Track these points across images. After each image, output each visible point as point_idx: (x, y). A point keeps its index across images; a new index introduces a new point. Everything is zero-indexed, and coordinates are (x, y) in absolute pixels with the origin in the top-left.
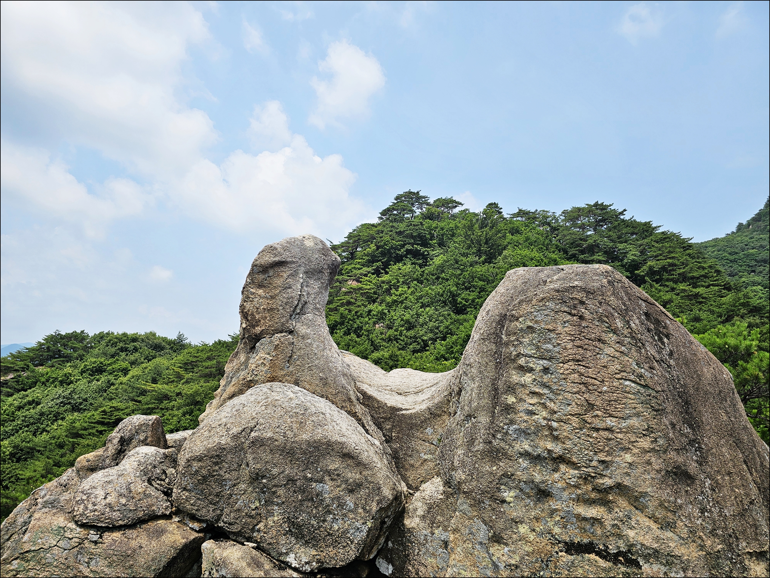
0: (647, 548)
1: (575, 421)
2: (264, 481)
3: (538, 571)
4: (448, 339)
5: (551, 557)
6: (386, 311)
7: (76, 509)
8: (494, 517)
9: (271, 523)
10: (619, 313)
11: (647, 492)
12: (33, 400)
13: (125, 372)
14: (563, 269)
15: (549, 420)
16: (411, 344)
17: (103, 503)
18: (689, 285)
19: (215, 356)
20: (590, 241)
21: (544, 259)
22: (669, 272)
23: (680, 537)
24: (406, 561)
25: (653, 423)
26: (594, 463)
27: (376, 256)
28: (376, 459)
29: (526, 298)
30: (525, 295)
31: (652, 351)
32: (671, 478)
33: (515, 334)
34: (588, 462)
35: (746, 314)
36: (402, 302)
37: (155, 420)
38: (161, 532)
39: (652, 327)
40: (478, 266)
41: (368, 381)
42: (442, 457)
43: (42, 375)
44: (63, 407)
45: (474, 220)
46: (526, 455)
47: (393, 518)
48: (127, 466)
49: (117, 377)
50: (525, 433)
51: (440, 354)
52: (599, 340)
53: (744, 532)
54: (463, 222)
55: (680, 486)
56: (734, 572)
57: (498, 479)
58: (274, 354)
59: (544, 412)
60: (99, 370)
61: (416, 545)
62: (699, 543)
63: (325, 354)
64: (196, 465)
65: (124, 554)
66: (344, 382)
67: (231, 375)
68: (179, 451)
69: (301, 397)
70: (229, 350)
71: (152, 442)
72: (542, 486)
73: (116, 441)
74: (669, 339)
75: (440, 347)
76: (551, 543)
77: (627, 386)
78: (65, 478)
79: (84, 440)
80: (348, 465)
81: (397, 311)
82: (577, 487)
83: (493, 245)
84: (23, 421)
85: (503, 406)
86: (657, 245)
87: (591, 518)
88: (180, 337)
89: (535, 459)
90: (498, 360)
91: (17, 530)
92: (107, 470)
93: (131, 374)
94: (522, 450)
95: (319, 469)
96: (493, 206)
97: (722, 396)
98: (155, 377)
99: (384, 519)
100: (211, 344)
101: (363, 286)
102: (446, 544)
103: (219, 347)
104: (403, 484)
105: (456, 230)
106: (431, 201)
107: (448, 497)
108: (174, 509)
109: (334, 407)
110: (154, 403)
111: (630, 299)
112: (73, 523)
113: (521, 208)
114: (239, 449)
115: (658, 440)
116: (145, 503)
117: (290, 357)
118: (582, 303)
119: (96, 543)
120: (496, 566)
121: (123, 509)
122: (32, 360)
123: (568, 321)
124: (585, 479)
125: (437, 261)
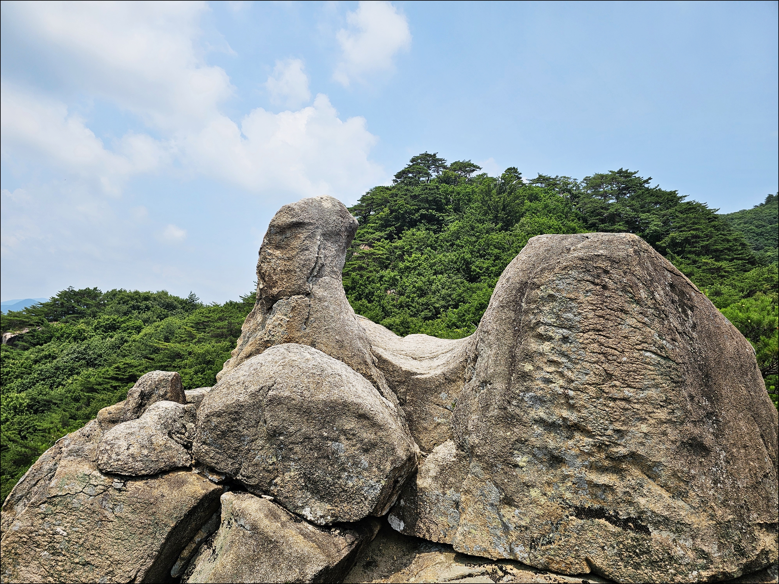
0: (657, 515)
1: (592, 391)
2: (281, 438)
3: (547, 533)
4: (460, 307)
5: (561, 520)
6: (398, 277)
7: (100, 458)
8: (506, 481)
9: (287, 478)
10: (643, 284)
11: (660, 462)
12: (50, 355)
13: (139, 329)
14: (587, 237)
15: (566, 389)
16: (422, 311)
17: (126, 453)
18: (712, 258)
19: (226, 317)
20: (612, 210)
21: (562, 227)
22: (692, 244)
23: (691, 506)
24: (417, 519)
25: (671, 395)
26: (609, 432)
27: (389, 221)
28: (390, 420)
29: (548, 266)
30: (547, 263)
31: (675, 323)
32: (686, 449)
33: (535, 302)
34: (603, 431)
35: (769, 290)
36: (415, 269)
37: (174, 376)
38: (182, 483)
39: (676, 298)
40: (494, 233)
41: (383, 345)
42: (456, 421)
43: (57, 331)
44: (78, 362)
45: (492, 186)
46: (540, 422)
47: (406, 478)
48: (148, 419)
49: (130, 335)
50: (541, 400)
51: (452, 322)
52: (622, 311)
53: (755, 504)
54: (481, 187)
55: (694, 457)
56: (743, 541)
57: (512, 444)
58: (291, 315)
59: (561, 381)
60: (112, 327)
61: (428, 504)
62: (710, 512)
63: (342, 317)
64: (215, 420)
65: (147, 501)
66: (360, 345)
67: (247, 335)
68: (198, 407)
69: (318, 359)
70: (240, 311)
71: (171, 397)
72: (556, 453)
73: (136, 395)
74: (693, 312)
75: (452, 315)
76: (562, 507)
77: (647, 357)
78: (87, 429)
79: (99, 395)
80: (364, 426)
81: (409, 277)
82: (590, 454)
83: (510, 212)
84: (38, 374)
85: (519, 373)
86: (681, 216)
87: (603, 484)
88: (192, 297)
89: (550, 426)
90: (517, 328)
91: (43, 476)
92: (129, 422)
93: (143, 332)
94: (537, 417)
95: (335, 429)
96: (512, 172)
97: (743, 370)
98: (168, 336)
99: (397, 478)
100: (222, 305)
101: (376, 251)
102: (457, 504)
103: (230, 308)
104: (416, 446)
105: (472, 194)
106: (448, 164)
107: (460, 460)
108: (194, 461)
109: (349, 369)
110: (167, 361)
111: (655, 270)
112: (97, 471)
113: (541, 174)
114: (257, 406)
115: (675, 411)
116: (166, 455)
117: (307, 319)
118: (606, 272)
119: (120, 490)
120: (506, 528)
121: (145, 459)
122: (47, 315)
123: (590, 291)
124: (599, 446)
125: (453, 227)
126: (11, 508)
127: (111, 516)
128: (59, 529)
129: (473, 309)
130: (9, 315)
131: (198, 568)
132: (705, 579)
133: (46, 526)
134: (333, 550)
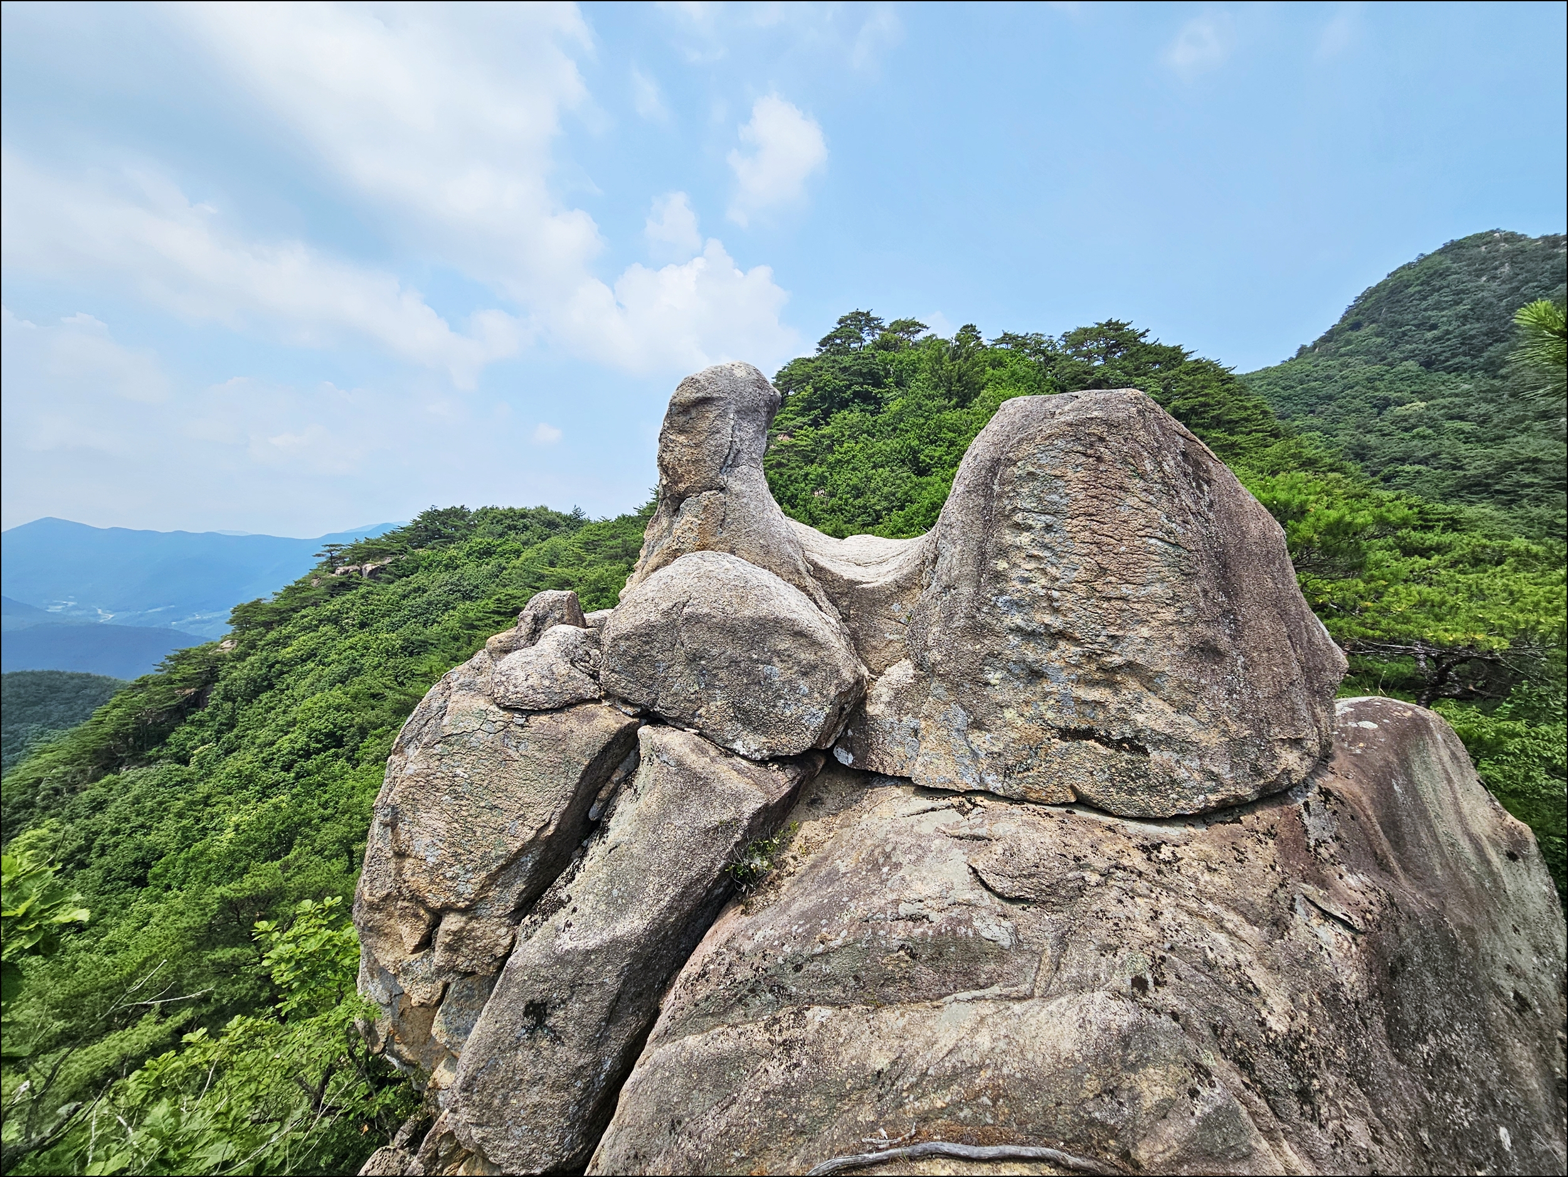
0: (1158, 734)
1: (1081, 590)
2: (703, 662)
3: (1025, 758)
4: (907, 509)
5: (1042, 744)
6: (827, 474)
7: (496, 691)
8: (975, 702)
9: (714, 709)
10: (1149, 452)
11: (1164, 672)
12: (419, 587)
13: (518, 553)
14: (1077, 397)
15: (1049, 589)
17: (525, 684)
18: (1225, 431)
19: (620, 533)
20: (1098, 375)
23: (1200, 722)
24: (869, 751)
25: (1180, 590)
26: (1101, 639)
27: (813, 402)
28: (833, 638)
29: (1027, 436)
30: (1026, 432)
31: (1188, 501)
32: (1195, 655)
33: (1011, 482)
34: (1094, 638)
36: (848, 462)
37: (570, 596)
38: (592, 717)
39: (1190, 470)
40: (947, 412)
41: (818, 550)
42: (913, 636)
43: (424, 559)
44: (452, 594)
45: (944, 350)
46: (1017, 630)
47: (854, 704)
48: (546, 646)
49: (508, 561)
50: (1018, 605)
52: (1121, 488)
53: (1278, 717)
54: (929, 352)
55: (1206, 664)
56: (1261, 760)
57: (982, 659)
58: (703, 517)
59: (1043, 580)
60: (488, 552)
61: (881, 734)
62: (1222, 728)
63: (766, 516)
64: (623, 644)
65: (554, 738)
66: (790, 550)
67: (651, 545)
68: (601, 631)
69: (740, 568)
70: (635, 526)
71: (570, 620)
72: (1036, 666)
73: (529, 619)
74: (1210, 487)
75: (897, 517)
76: (1042, 729)
77: (1152, 545)
78: (476, 661)
80: (801, 645)
81: (842, 473)
82: (1078, 666)
83: (967, 383)
84: (409, 611)
85: (991, 573)
86: (1186, 378)
87: (1092, 701)
88: (577, 513)
89: (1029, 635)
90: (987, 517)
91: (433, 715)
92: (523, 650)
93: (524, 556)
94: (1013, 625)
95: (766, 650)
96: (969, 330)
97: (1270, 558)
98: (553, 560)
99: (844, 705)
100: (614, 520)
101: (798, 442)
102: (916, 732)
103: (624, 523)
104: (865, 668)
105: (918, 363)
106: (886, 324)
107: (919, 681)
108: (603, 692)
109: (779, 579)
111: (1164, 434)
112: (495, 706)
113: (1006, 331)
114: (671, 626)
115: (1184, 610)
116: (570, 685)
117: (723, 520)
118: (1102, 439)
119: (522, 726)
120: (975, 754)
121: (547, 691)
122: (410, 541)
123: (1081, 465)
124: (1089, 657)
125: (894, 407)
126: (402, 751)
127: (515, 755)
128: (459, 771)
129: (923, 511)
130: (366, 543)
131: (619, 809)
132: (1213, 804)
133: (443, 768)
134: (772, 787)
